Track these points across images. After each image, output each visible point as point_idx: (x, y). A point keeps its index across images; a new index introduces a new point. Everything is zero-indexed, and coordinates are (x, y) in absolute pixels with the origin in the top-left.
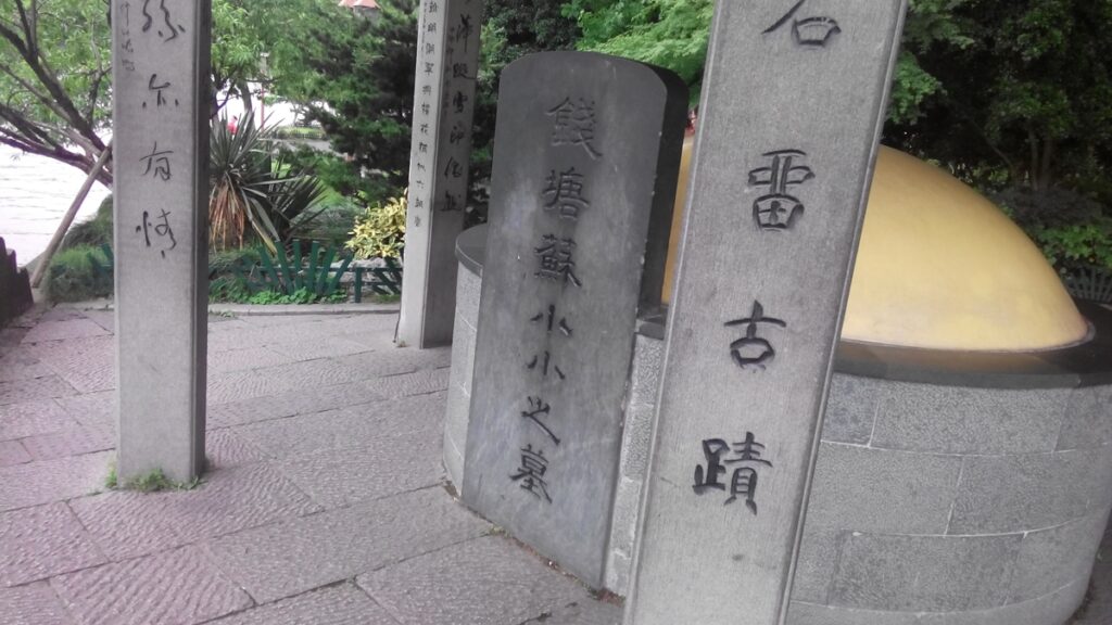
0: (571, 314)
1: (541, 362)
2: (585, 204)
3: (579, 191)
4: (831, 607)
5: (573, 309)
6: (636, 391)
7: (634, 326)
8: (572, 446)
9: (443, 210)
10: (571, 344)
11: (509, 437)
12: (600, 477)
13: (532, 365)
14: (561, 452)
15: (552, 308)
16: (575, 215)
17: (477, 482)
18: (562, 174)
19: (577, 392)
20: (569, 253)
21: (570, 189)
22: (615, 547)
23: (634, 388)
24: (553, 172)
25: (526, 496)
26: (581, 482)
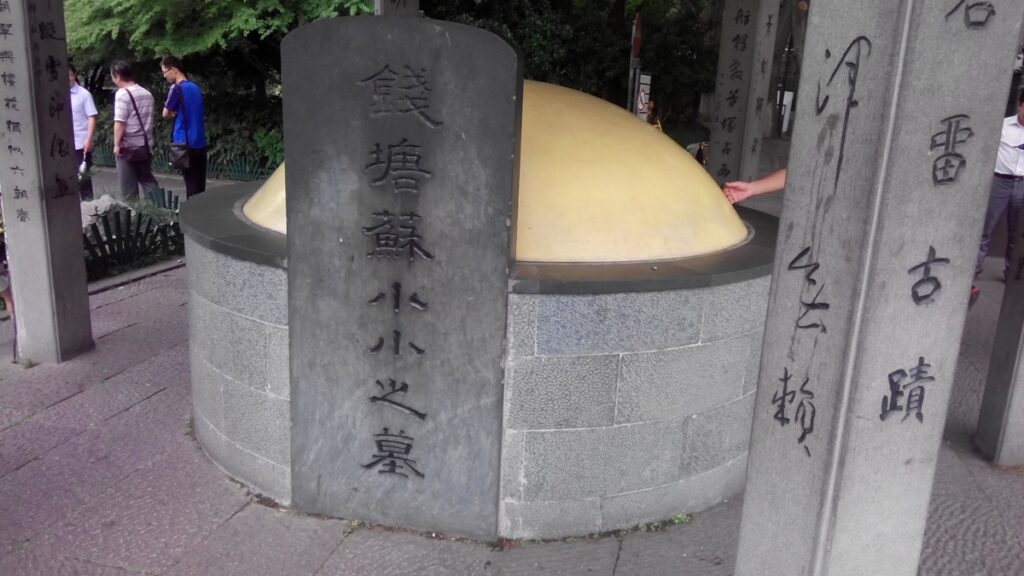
0: (423, 288)
1: (389, 342)
2: (427, 176)
3: (417, 162)
4: (681, 481)
5: (426, 282)
6: (513, 347)
7: (507, 287)
8: (443, 417)
9: (56, 197)
10: (428, 317)
11: (355, 428)
12: (483, 436)
13: (377, 348)
14: (429, 425)
15: (397, 286)
16: (416, 188)
17: (313, 485)
18: (390, 146)
19: (442, 364)
20: (414, 228)
21: (405, 161)
22: (505, 496)
23: (511, 345)
24: (378, 145)
25: (389, 480)
26: (460, 448)
